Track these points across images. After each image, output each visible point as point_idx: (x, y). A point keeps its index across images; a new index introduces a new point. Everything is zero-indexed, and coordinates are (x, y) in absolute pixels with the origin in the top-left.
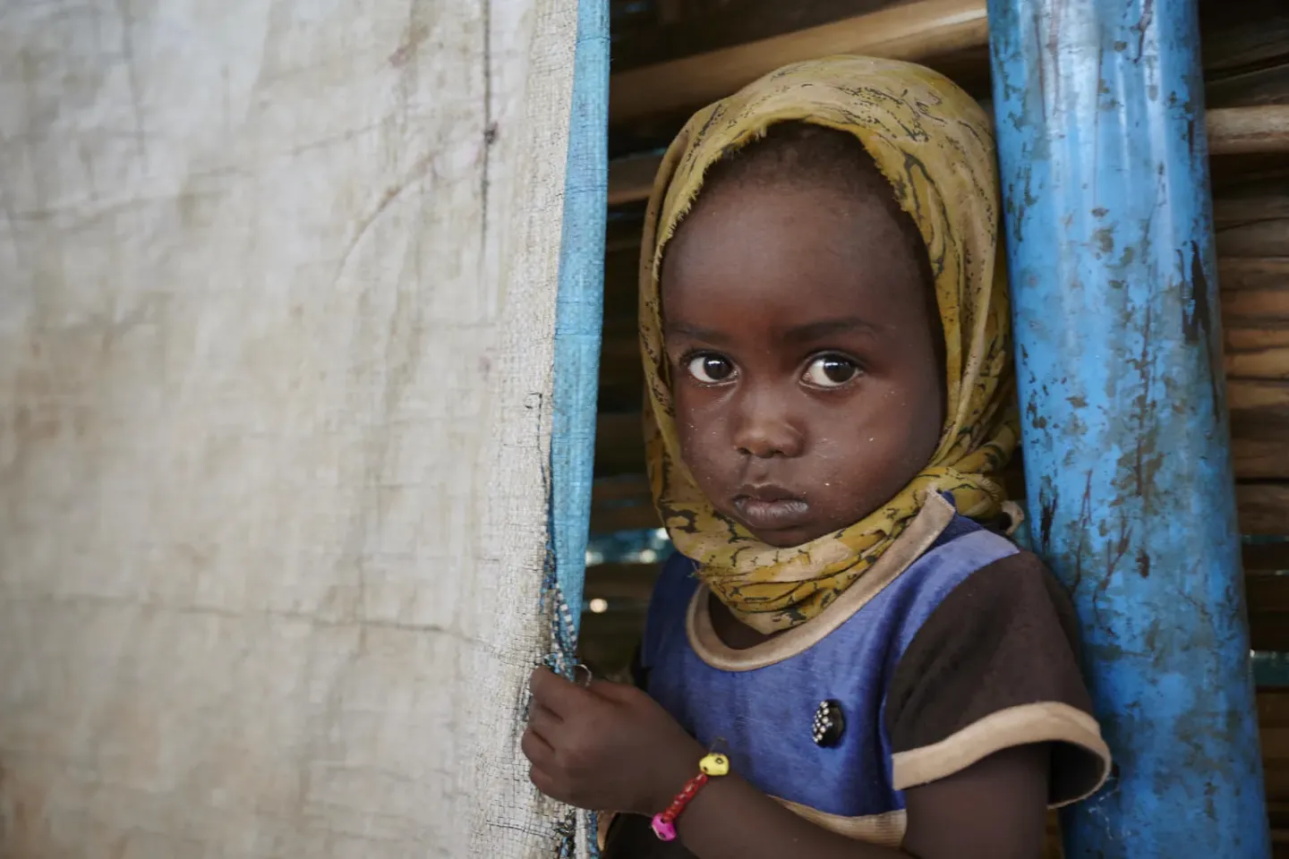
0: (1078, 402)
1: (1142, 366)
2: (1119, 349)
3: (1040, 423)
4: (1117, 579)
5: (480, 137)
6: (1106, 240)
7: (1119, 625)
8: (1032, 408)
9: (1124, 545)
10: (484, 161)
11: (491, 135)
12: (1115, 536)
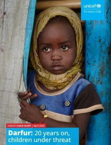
0: (95, 62)
1: (103, 57)
2: (100, 55)
3: (89, 64)
4: (98, 85)
5: (3, 14)
6: (100, 41)
7: (97, 91)
8: (88, 62)
9: (99, 80)
10: (3, 17)
11: (5, 13)
12: (98, 79)
